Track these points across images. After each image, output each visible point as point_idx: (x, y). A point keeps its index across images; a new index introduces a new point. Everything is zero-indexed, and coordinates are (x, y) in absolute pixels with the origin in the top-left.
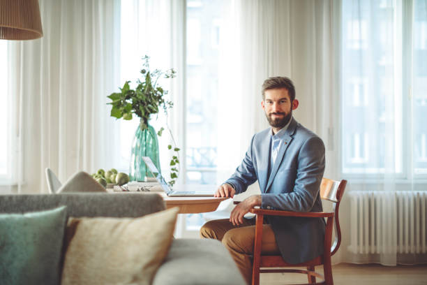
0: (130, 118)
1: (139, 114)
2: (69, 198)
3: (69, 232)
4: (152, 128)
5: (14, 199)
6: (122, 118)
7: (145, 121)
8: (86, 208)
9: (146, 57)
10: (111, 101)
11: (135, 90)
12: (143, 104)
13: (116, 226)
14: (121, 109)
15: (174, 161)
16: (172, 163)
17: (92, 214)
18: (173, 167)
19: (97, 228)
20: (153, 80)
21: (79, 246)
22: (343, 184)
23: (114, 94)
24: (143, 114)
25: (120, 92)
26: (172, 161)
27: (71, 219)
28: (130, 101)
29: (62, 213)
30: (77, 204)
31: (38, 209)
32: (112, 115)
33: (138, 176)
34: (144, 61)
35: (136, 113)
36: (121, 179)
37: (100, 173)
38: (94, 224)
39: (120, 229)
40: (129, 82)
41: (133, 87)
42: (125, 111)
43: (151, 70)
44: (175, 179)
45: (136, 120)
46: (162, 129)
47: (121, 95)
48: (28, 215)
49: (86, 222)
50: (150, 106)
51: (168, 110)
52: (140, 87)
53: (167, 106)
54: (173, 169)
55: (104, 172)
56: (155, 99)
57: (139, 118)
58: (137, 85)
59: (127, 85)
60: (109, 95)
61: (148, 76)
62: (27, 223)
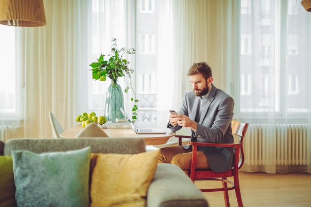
0: (104, 79)
1: (111, 77)
2: (90, 141)
3: (93, 163)
4: (119, 86)
5: (57, 142)
6: (99, 80)
7: (115, 81)
8: (100, 147)
9: (115, 39)
10: (92, 68)
11: (108, 61)
12: (114, 70)
13: (122, 159)
14: (98, 73)
15: (135, 108)
16: (134, 110)
17: (105, 152)
18: (134, 112)
19: (108, 161)
20: (120, 54)
21: (100, 171)
22: (246, 126)
23: (94, 63)
24: (114, 78)
25: (98, 62)
26: (134, 108)
27: (92, 154)
28: (104, 68)
29: (88, 151)
30: (95, 145)
31: (72, 149)
32: (93, 78)
33: (111, 117)
34: (113, 43)
35: (109, 77)
36: (101, 120)
37: (84, 115)
38: (108, 157)
39: (124, 160)
40: (104, 55)
41: (107, 59)
42: (101, 75)
43: (118, 48)
44: (135, 120)
45: (109, 81)
46: (128, 88)
47: (98, 64)
48: (69, 153)
49: (102, 156)
50: (119, 72)
51: (131, 75)
52: (111, 59)
53: (130, 72)
54: (134, 114)
55: (87, 115)
56: (123, 68)
57: (111, 80)
58: (109, 58)
59: (102, 57)
60: (91, 64)
61: (116, 52)
62: (69, 157)
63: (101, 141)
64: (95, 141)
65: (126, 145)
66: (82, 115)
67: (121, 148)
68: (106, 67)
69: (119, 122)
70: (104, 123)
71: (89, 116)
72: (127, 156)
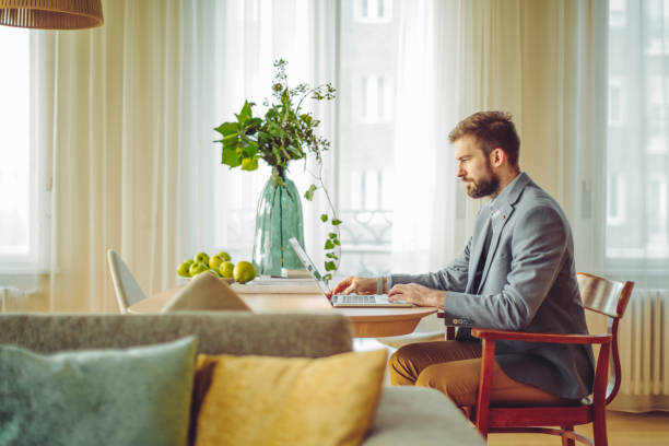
0: (254, 166)
1: (271, 160)
2: (195, 322)
3: (203, 382)
4: (292, 183)
5: (104, 323)
6: (240, 167)
7: (281, 171)
8: (225, 339)
9: (282, 62)
10: (220, 136)
11: (263, 118)
12: (279, 143)
13: (283, 372)
14: (238, 150)
15: (332, 242)
16: (329, 245)
17: (238, 351)
18: (330, 251)
19: (245, 375)
20: (295, 100)
21: (221, 405)
22: (629, 287)
23: (226, 124)
24: (279, 162)
25: (236, 120)
26: (328, 241)
27: (202, 358)
28: (253, 138)
29: (189, 348)
30: (210, 331)
31: (146, 342)
32: (224, 162)
33: (268, 266)
34: (278, 70)
35: (266, 158)
36: (242, 272)
37: (201, 259)
38: (245, 366)
39: (288, 378)
40: (253, 104)
41: (259, 112)
42: (246, 155)
43: (291, 84)
44: (332, 272)
45: (265, 170)
46: (314, 188)
47: (238, 126)
48: (135, 352)
49: (229, 364)
50: (291, 147)
51: (323, 154)
52: (271, 114)
53: (321, 147)
54: (328, 255)
55: (208, 259)
56: (301, 136)
57: (270, 168)
58: (266, 110)
59: (248, 107)
60: (218, 126)
61: (285, 95)
62: (135, 366)
63: (226, 321)
64: (210, 322)
65: (298, 334)
66: (195, 259)
67: (283, 342)
68: (257, 134)
69: (290, 277)
70: (251, 279)
71: (212, 261)
72: (297, 363)
